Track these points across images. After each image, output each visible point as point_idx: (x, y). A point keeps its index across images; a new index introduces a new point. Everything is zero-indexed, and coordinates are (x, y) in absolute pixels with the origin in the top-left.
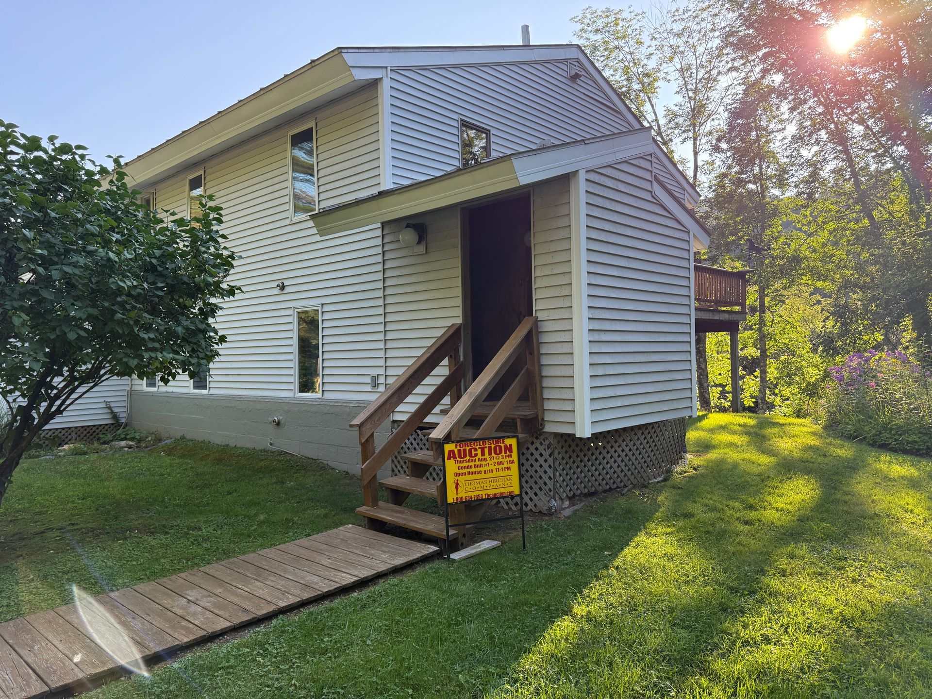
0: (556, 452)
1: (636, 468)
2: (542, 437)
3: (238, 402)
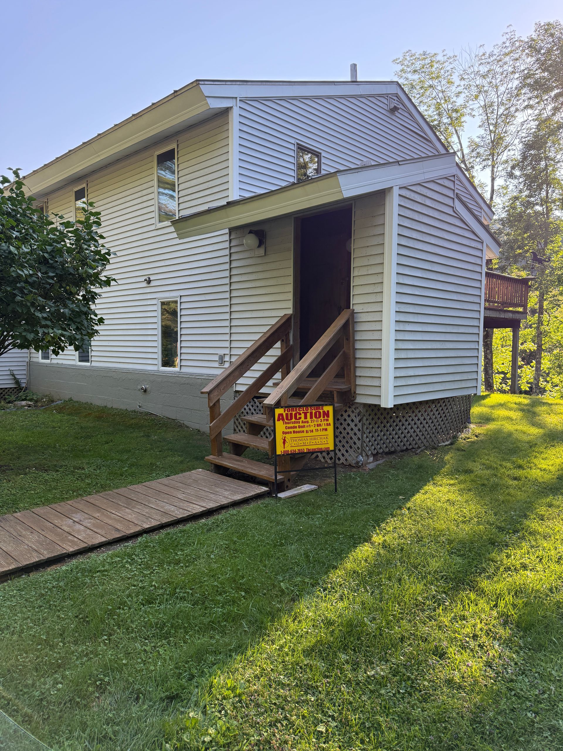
0: (365, 418)
1: (428, 434)
2: (354, 407)
3: (114, 373)
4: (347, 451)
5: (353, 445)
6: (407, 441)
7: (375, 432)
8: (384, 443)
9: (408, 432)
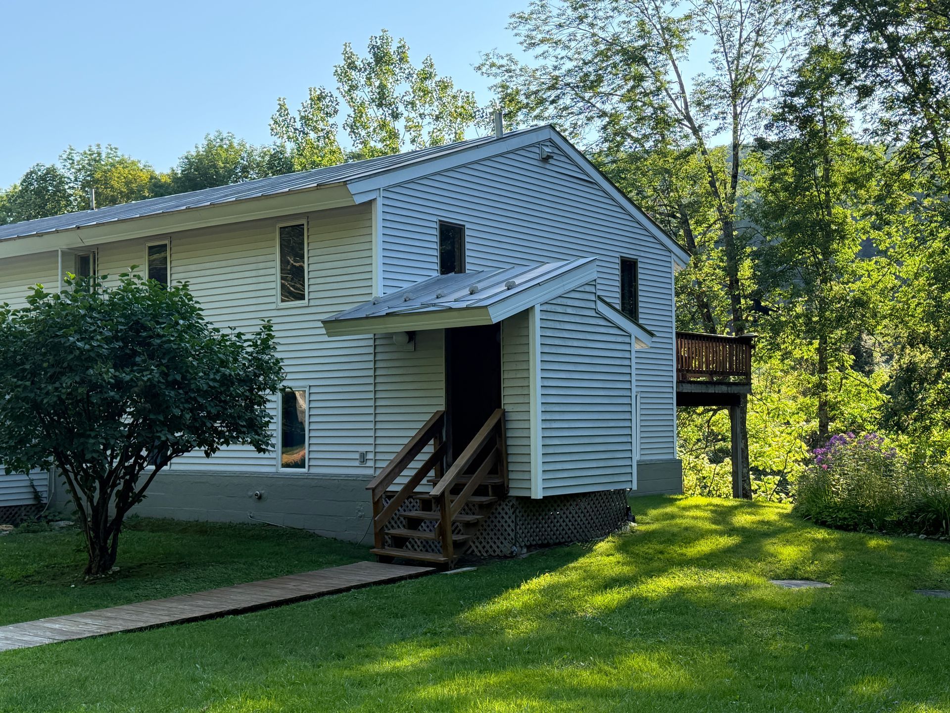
0: (518, 511)
1: (581, 528)
2: (507, 500)
4: (502, 543)
5: (507, 537)
6: (560, 534)
7: (528, 524)
8: (536, 536)
9: (560, 526)
